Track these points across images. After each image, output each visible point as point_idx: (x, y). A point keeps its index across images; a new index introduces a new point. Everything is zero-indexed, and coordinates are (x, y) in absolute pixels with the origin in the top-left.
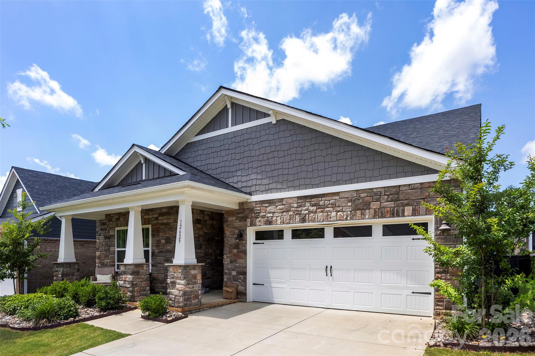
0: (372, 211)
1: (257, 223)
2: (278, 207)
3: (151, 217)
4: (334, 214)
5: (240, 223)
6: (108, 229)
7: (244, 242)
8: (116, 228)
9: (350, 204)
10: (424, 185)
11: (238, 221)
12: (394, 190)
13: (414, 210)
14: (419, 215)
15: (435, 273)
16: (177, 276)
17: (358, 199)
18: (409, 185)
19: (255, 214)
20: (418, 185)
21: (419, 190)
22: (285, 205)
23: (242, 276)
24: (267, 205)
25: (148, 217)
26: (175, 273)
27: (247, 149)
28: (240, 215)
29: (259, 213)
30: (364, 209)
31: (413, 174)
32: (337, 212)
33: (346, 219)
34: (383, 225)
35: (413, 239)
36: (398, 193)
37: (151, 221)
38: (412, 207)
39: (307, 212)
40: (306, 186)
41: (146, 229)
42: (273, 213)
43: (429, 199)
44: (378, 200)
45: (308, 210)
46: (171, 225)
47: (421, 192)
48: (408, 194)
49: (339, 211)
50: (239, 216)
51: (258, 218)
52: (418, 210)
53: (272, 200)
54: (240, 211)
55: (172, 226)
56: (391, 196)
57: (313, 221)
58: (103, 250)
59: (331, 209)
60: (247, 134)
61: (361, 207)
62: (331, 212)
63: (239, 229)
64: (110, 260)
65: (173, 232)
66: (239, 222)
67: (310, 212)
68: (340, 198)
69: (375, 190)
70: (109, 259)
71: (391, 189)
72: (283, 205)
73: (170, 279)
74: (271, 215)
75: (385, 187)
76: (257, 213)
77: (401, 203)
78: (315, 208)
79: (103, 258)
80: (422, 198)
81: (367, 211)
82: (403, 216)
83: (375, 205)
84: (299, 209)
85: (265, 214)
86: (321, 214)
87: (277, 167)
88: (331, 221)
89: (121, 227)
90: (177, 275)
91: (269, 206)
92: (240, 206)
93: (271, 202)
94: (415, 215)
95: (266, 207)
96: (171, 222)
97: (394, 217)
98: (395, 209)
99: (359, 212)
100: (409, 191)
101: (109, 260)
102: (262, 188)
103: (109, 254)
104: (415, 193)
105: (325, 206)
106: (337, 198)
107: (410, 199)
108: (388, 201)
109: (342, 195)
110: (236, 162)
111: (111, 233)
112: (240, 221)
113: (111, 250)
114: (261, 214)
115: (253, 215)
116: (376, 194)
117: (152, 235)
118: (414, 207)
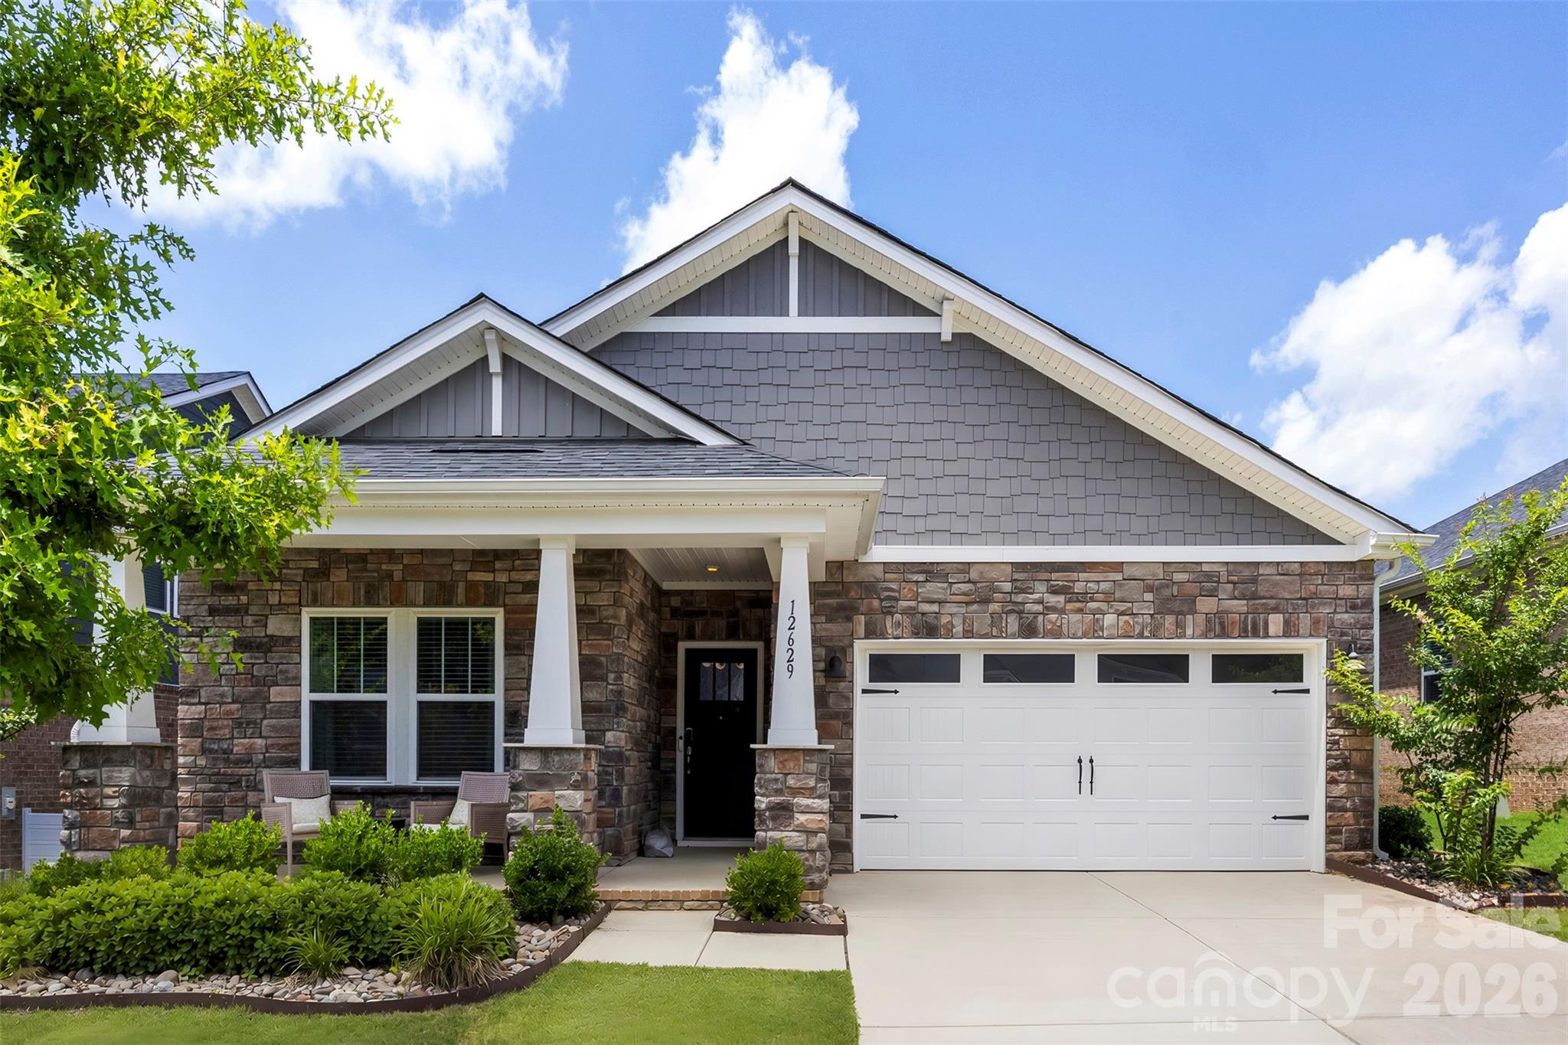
0: (1201, 619)
1: (890, 631)
2: (955, 586)
3: (502, 578)
4: (1109, 619)
5: (829, 626)
6: (253, 609)
7: (842, 685)
8: (304, 610)
9: (1148, 596)
10: (1307, 568)
11: (823, 619)
12: (1247, 573)
13: (1287, 623)
14: (1298, 636)
15: (1327, 769)
16: (797, 786)
17: (1167, 586)
18: (1278, 563)
19: (882, 600)
20: (1297, 565)
21: (1298, 577)
22: (974, 583)
23: (837, 792)
24: (921, 578)
25: (489, 577)
26: (786, 775)
27: (851, 395)
28: (831, 601)
29: (897, 600)
30: (1181, 613)
31: (1285, 540)
32: (1119, 615)
33: (1141, 636)
34: (1213, 655)
35: (1275, 692)
36: (1254, 580)
37: (506, 593)
38: (1284, 617)
39: (1039, 608)
40: (1034, 536)
41: (446, 624)
42: (940, 602)
43: (1316, 601)
44: (1212, 594)
45: (1042, 603)
46: (605, 613)
47: (1301, 585)
48: (1275, 584)
49: (1122, 614)
50: (825, 604)
51: (892, 614)
52: (1295, 625)
53: (937, 563)
54: (832, 588)
55: (607, 618)
56: (1242, 586)
57: (1057, 633)
58: (223, 695)
59: (1104, 606)
60: (852, 351)
61: (1176, 605)
62: (1104, 614)
63: (827, 644)
64: (269, 742)
65: (612, 640)
66: (826, 622)
67: (1050, 609)
68: (1124, 579)
69: (1205, 568)
70: (261, 737)
71: (1241, 568)
72: (969, 581)
73: (763, 795)
74: (935, 608)
75: (1227, 563)
76: (889, 598)
77: (1263, 604)
78: (1061, 599)
79: (222, 732)
80: (1303, 596)
81: (1189, 617)
82: (1267, 636)
83: (1206, 605)
84: (1020, 598)
85: (913, 604)
86: (1079, 616)
87: (951, 468)
88: (1102, 637)
89: (333, 605)
90: (799, 781)
91: (927, 581)
92: (832, 575)
93: (931, 571)
94: (1290, 636)
95: (917, 582)
96: (600, 606)
97: (1247, 637)
98: (1250, 616)
99: (1170, 619)
100: (1278, 577)
101: (259, 741)
102: (903, 525)
103: (261, 716)
104: (1291, 583)
105: (1085, 597)
106: (1119, 577)
107: (1281, 596)
108: (1235, 598)
109: (1128, 572)
110: (817, 432)
111: (276, 626)
112: (829, 620)
113: (272, 699)
114: (903, 604)
115: (876, 603)
116: (1209, 576)
117: (507, 647)
118: (1287, 615)
